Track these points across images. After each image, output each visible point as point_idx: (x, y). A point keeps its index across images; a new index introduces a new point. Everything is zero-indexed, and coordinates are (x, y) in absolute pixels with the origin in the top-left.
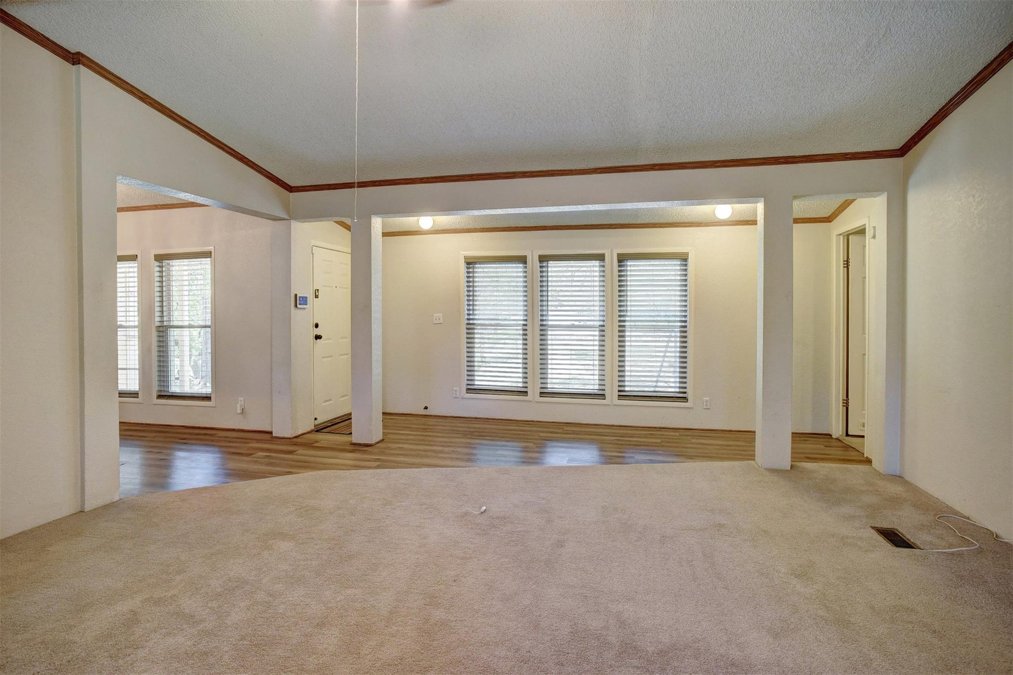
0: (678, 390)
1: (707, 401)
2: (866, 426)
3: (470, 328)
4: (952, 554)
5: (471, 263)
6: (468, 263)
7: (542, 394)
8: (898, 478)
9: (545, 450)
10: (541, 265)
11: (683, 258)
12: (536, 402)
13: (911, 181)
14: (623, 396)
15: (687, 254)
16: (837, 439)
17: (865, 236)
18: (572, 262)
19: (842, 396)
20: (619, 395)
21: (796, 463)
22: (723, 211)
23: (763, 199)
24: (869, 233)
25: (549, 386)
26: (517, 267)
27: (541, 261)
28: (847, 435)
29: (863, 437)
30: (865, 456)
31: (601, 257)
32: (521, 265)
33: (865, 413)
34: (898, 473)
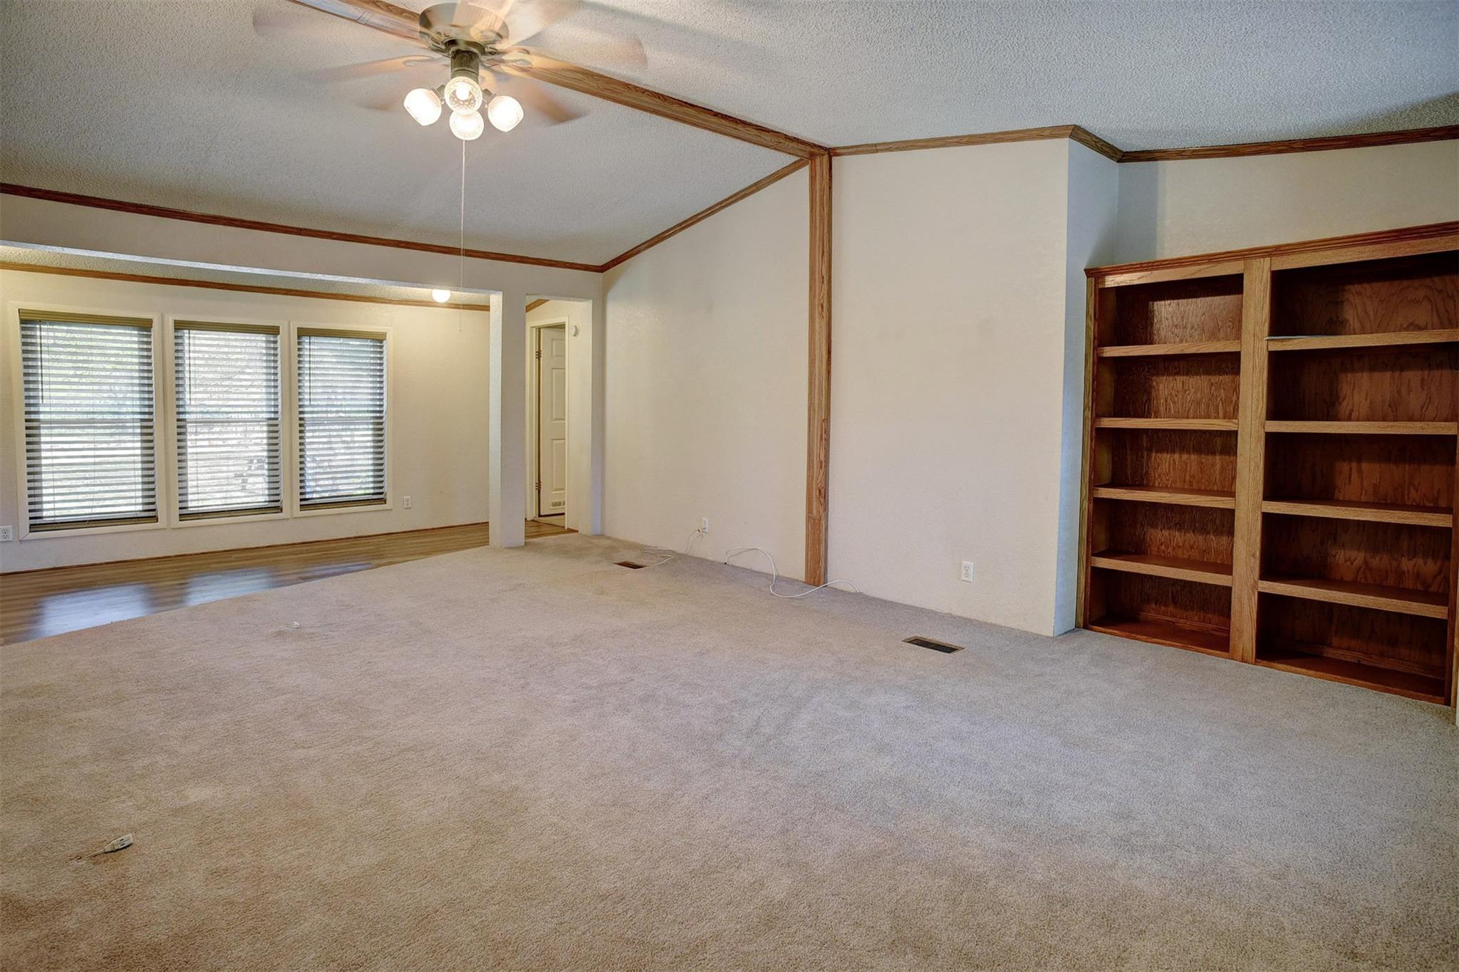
0: (372, 491)
1: (407, 500)
2: (566, 504)
3: (32, 428)
4: (663, 564)
5: (29, 320)
6: (23, 321)
7: (183, 517)
8: (602, 536)
9: (189, 590)
10: (177, 334)
11: (379, 339)
12: (173, 529)
13: (611, 294)
14: (306, 505)
15: (384, 335)
16: (532, 521)
17: (565, 331)
18: (228, 333)
19: (535, 481)
20: (301, 505)
21: (530, 540)
22: (442, 295)
23: (501, 292)
24: (569, 331)
25: (190, 504)
26: (131, 335)
27: (176, 329)
28: (540, 516)
29: (563, 514)
30: (566, 528)
31: (273, 331)
32: (136, 332)
33: (565, 493)
34: (599, 533)
